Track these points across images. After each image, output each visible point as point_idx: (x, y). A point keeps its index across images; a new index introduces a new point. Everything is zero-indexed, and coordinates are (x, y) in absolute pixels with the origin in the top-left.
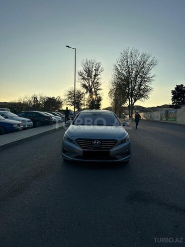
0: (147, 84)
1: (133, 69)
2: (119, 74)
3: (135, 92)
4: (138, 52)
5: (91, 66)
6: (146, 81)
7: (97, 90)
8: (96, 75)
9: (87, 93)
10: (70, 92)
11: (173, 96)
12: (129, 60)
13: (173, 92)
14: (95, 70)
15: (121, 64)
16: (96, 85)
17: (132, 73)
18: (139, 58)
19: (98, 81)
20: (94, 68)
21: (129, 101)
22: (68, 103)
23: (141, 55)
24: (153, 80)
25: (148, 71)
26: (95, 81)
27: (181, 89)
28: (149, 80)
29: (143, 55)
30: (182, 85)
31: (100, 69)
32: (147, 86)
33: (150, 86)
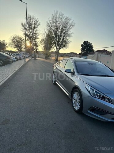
0: (68, 38)
1: (59, 27)
2: (50, 29)
3: (60, 43)
4: (64, 16)
5: (31, 20)
6: (67, 36)
7: (36, 38)
8: (35, 28)
9: (28, 39)
10: (14, 38)
11: (82, 47)
12: (57, 20)
13: (82, 45)
14: (34, 24)
15: (51, 22)
16: (35, 34)
17: (59, 29)
18: (64, 20)
19: (36, 32)
20: (34, 22)
21: (56, 48)
22: (13, 46)
23: (65, 18)
24: (72, 36)
25: (69, 29)
26: (34, 31)
27: (87, 44)
28: (69, 35)
29: (67, 18)
30: (87, 41)
31: (38, 23)
32: (67, 40)
33: (70, 40)
